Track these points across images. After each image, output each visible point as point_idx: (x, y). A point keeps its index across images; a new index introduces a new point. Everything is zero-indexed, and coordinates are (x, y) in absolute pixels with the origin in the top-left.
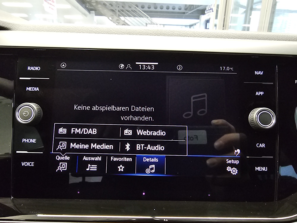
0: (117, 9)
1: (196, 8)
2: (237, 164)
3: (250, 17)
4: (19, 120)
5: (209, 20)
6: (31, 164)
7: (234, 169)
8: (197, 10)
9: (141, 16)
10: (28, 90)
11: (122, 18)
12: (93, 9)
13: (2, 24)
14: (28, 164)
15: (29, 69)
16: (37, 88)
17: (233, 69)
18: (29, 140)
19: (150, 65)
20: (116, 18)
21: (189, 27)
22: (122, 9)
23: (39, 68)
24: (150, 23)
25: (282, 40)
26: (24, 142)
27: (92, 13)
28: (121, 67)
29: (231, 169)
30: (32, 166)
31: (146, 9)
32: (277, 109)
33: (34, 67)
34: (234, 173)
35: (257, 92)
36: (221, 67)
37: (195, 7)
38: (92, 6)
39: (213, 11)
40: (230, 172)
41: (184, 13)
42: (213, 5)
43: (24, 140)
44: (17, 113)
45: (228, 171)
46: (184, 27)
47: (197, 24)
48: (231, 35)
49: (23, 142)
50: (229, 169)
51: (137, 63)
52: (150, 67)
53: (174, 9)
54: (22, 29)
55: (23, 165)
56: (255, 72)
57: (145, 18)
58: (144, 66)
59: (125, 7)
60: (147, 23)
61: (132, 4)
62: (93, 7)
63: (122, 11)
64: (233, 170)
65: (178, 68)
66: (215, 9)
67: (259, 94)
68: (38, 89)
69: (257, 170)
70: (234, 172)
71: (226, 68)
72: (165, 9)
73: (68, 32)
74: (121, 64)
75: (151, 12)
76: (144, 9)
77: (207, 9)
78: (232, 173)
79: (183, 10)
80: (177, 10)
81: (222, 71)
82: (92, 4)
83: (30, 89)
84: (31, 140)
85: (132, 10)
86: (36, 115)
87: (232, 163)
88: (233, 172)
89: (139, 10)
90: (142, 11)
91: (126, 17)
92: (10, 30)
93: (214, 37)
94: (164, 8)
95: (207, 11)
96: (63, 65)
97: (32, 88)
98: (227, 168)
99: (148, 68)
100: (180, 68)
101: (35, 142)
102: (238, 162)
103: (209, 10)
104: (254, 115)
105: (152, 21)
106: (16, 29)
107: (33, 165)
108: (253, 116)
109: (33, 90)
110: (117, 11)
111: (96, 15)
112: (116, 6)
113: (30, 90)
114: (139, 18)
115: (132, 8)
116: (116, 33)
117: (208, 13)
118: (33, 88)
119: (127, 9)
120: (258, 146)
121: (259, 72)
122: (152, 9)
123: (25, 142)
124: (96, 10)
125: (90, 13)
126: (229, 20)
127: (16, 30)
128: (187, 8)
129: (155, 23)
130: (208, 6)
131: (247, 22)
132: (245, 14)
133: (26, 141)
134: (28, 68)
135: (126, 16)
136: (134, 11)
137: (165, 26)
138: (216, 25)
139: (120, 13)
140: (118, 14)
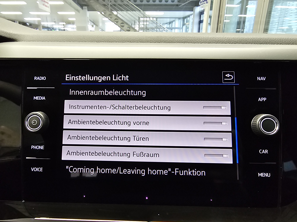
0: (110, 3)
3: (247, 7)
4: (29, 129)
5: (204, 11)
6: (40, 169)
8: (191, 1)
9: (133, 10)
10: (35, 99)
11: (115, 13)
12: (85, 4)
14: (37, 169)
15: (36, 78)
20: (108, 13)
21: (182, 19)
22: (115, 3)
23: (44, 78)
24: (143, 16)
26: (33, 148)
27: (84, 9)
31: (139, 2)
32: (280, 115)
35: (260, 98)
38: (85, 1)
39: (207, 3)
41: (177, 5)
43: (33, 147)
44: (26, 122)
46: (178, 19)
47: (190, 16)
53: (167, 1)
54: (27, 40)
55: (32, 170)
56: (258, 78)
57: (137, 12)
59: (117, 1)
60: (140, 17)
63: (115, 5)
67: (262, 100)
68: (44, 98)
69: (260, 176)
72: (157, 2)
75: (145, 5)
76: (137, 3)
79: (176, 3)
80: (169, 3)
83: (37, 98)
84: (39, 147)
85: (124, 4)
86: (43, 123)
89: (131, 4)
90: (135, 4)
91: (118, 12)
95: (201, 2)
97: (39, 97)
101: (43, 148)
103: (203, 1)
105: (145, 14)
107: (41, 170)
108: (256, 122)
109: (40, 99)
110: (109, 6)
111: (88, 10)
114: (132, 12)
117: (203, 4)
118: (40, 97)
119: (119, 4)
120: (261, 152)
121: (262, 78)
122: (145, 2)
124: (88, 6)
125: (82, 8)
126: (224, 11)
129: (148, 17)
131: (243, 12)
132: (241, 4)
133: (35, 148)
136: (126, 5)
137: (158, 19)
138: (210, 17)
139: (112, 8)
140: (111, 9)
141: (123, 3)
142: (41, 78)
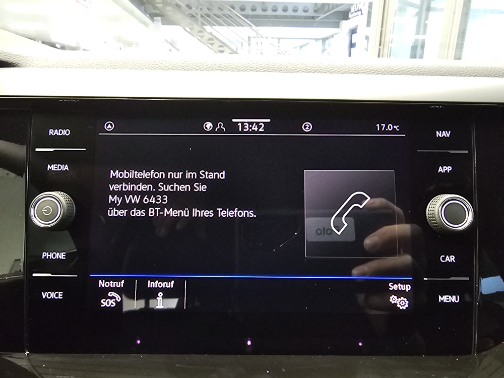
0: (200, 13)
1: (333, 8)
2: (407, 291)
3: (426, 22)
4: (37, 221)
5: (357, 28)
6: (57, 295)
7: (402, 300)
8: (336, 12)
9: (239, 25)
10: (50, 170)
11: (208, 28)
12: (158, 13)
13: (5, 56)
14: (53, 295)
15: (52, 133)
16: (65, 165)
17: (398, 128)
18: (54, 255)
19: (257, 123)
20: (197, 28)
21: (321, 41)
22: (208, 12)
23: (67, 132)
24: (255, 35)
25: (482, 76)
26: (45, 257)
27: (156, 21)
28: (206, 128)
29: (397, 299)
30: (60, 298)
31: (248, 12)
32: (475, 196)
33: (60, 130)
34: (403, 307)
35: (440, 168)
36: (378, 125)
37: (331, 6)
38: (157, 8)
39: (362, 14)
40: (395, 305)
41: (313, 18)
42: (362, 4)
43: (45, 255)
44: (32, 210)
45: (393, 302)
46: (314, 41)
47: (335, 36)
48: (395, 69)
49: (43, 258)
50: (393, 299)
51: (234, 120)
52: (256, 126)
53: (295, 11)
54: (38, 64)
55: (44, 297)
56: (437, 132)
57: (246, 28)
58: (246, 125)
59: (212, 9)
60: (251, 36)
61: (224, 4)
62: (160, 10)
63: (208, 16)
64: (400, 301)
65: (305, 127)
66: (365, 11)
67: (444, 170)
68: (67, 167)
69: (442, 301)
70: (403, 305)
71: (386, 127)
72: (280, 12)
73: (116, 68)
74: (207, 123)
75: (257, 16)
76: (244, 13)
77: (352, 10)
78: (398, 306)
79: (311, 13)
80: (300, 13)
81: (381, 132)
82: (157, 5)
83: (53, 167)
84: (57, 255)
85: (224, 15)
86: (64, 212)
87: (398, 290)
88: (400, 304)
90: (241, 15)
91: (213, 27)
92: (19, 67)
93: (365, 73)
94: (278, 10)
95: (353, 13)
96: (109, 126)
97: (57, 166)
98: (391, 298)
99: (253, 129)
100: (307, 127)
101: (64, 257)
102: (408, 288)
103: (356, 12)
104: (436, 207)
105: (259, 32)
106: (28, 65)
107: (60, 296)
108: (434, 209)
109: (58, 170)
110: (199, 17)
111: (163, 24)
112: (197, 8)
113: (54, 170)
114: (237, 27)
115: (224, 10)
116: (197, 68)
117: (354, 16)
118: (59, 165)
119: (215, 13)
120: (444, 259)
121: (444, 132)
122: (259, 12)
123: (47, 258)
124: (163, 16)
125: (153, 20)
127: (28, 67)
128: (319, 9)
129: (264, 36)
130: (354, 6)
131: (421, 31)
132: (417, 17)
133: (49, 257)
134: (50, 132)
135: (215, 25)
136: (228, 16)
137: (280, 40)
138: (367, 38)
139: (204, 20)
140: (201, 22)
141: (223, 12)
142: (61, 132)
